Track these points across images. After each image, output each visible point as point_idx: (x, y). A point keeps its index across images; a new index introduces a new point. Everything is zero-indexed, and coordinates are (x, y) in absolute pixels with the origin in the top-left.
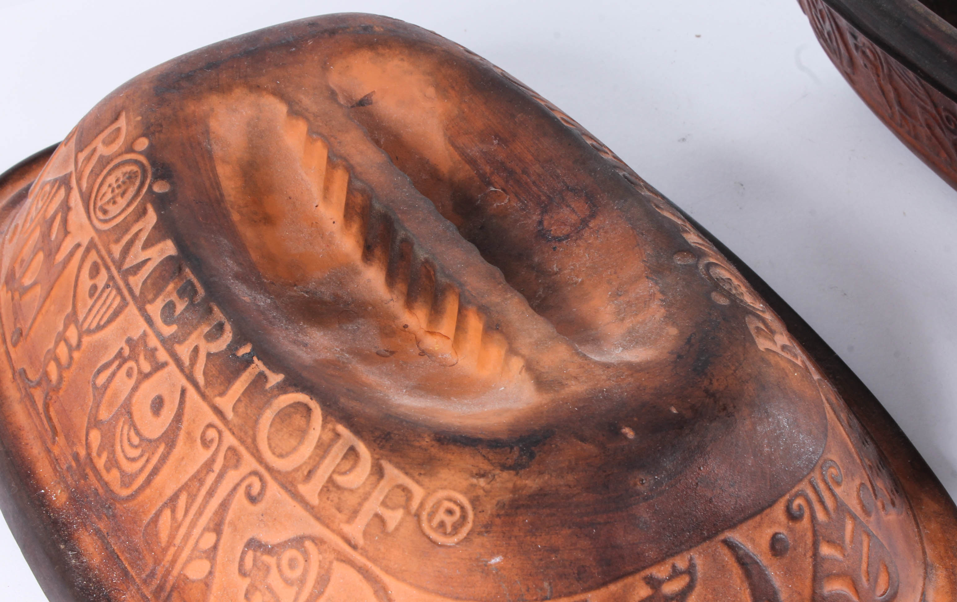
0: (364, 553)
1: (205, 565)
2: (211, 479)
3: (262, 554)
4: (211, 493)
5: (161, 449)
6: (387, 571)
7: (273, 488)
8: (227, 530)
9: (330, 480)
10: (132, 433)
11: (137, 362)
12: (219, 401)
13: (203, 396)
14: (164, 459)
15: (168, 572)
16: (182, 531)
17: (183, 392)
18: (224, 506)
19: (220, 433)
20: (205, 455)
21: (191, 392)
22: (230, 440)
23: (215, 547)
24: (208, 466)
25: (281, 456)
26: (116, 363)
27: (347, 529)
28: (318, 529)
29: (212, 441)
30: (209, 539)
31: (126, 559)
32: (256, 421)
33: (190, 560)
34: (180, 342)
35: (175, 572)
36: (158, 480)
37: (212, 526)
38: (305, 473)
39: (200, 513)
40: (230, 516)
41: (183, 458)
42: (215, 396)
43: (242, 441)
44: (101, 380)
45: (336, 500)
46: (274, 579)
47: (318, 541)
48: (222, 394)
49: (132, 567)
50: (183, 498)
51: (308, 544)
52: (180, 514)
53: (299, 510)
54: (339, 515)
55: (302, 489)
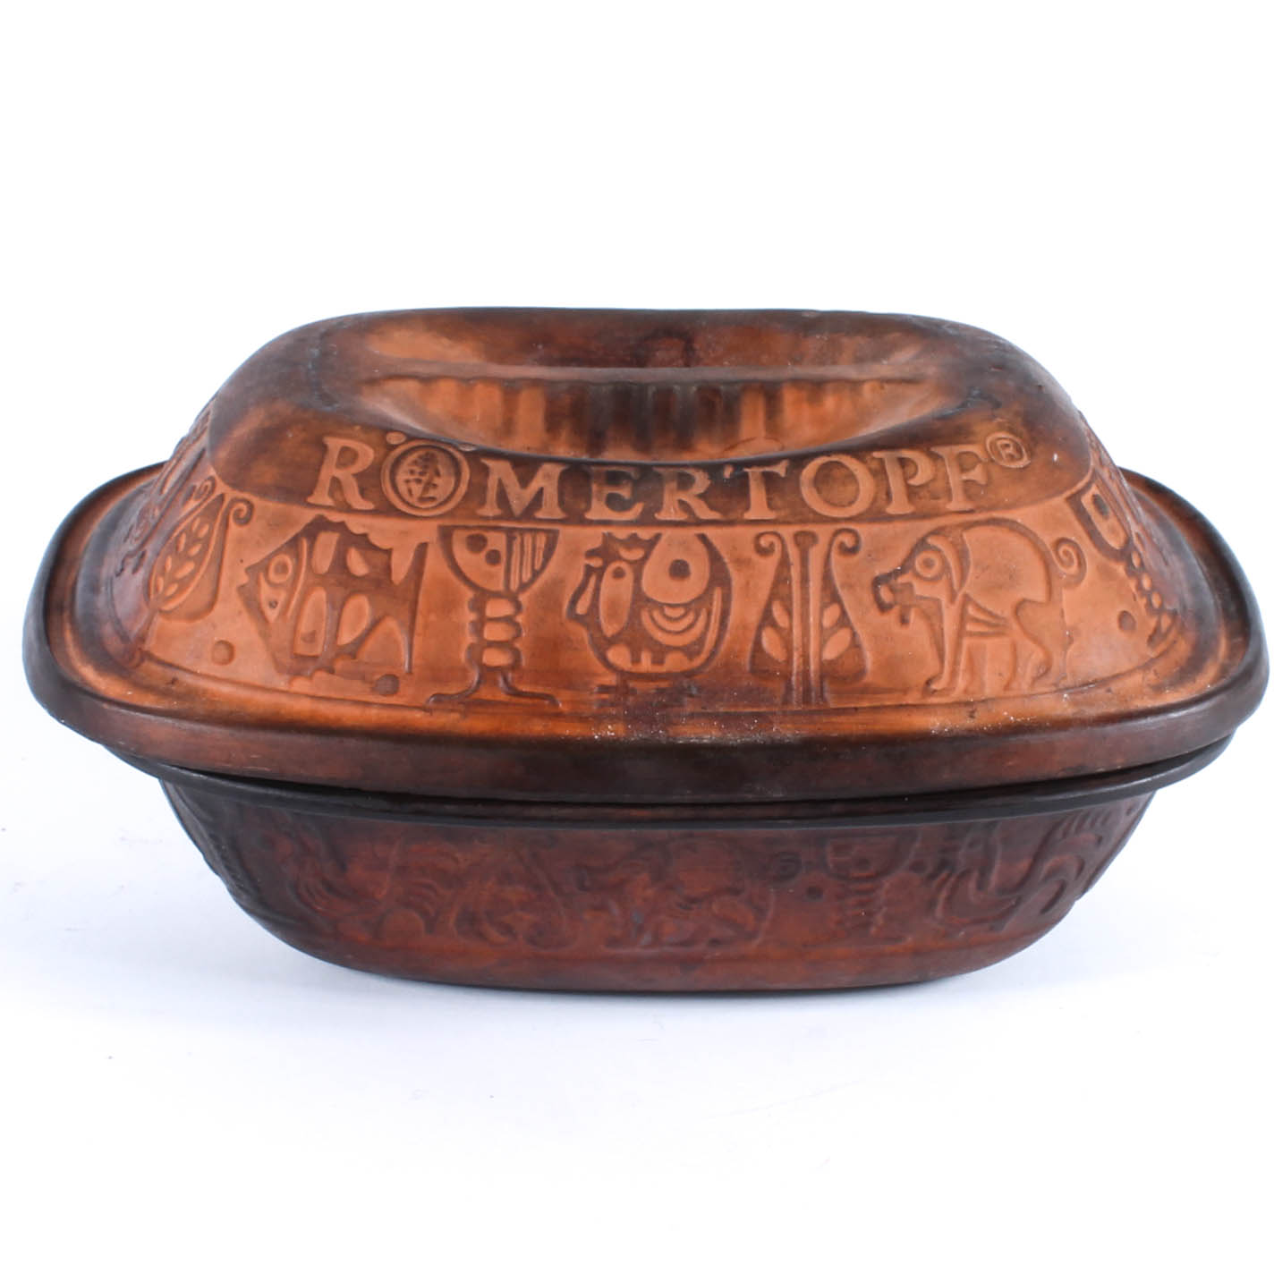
0: (980, 509)
1: (843, 636)
2: (795, 573)
3: (895, 579)
4: (805, 579)
5: (717, 594)
6: (1008, 507)
7: (863, 530)
8: (843, 593)
9: (908, 487)
10: (668, 612)
11: (620, 558)
12: (749, 516)
13: (731, 523)
14: (726, 600)
15: (805, 673)
16: (796, 632)
17: (703, 538)
18: (827, 577)
19: (775, 534)
20: (769, 565)
21: (710, 532)
22: (787, 532)
23: (844, 613)
24: (784, 563)
25: (851, 503)
26: (593, 581)
27: (952, 506)
28: (928, 525)
29: (772, 544)
30: (832, 613)
31: (745, 706)
32: (802, 500)
33: (822, 647)
34: (659, 510)
35: (813, 667)
36: (732, 620)
37: (827, 600)
38: (884, 497)
39: (805, 601)
40: (838, 582)
41: (748, 583)
42: (742, 514)
43: (803, 522)
44: (581, 608)
45: (928, 495)
46: (919, 589)
47: (936, 532)
48: (747, 508)
49: (759, 706)
50: (777, 611)
51: (930, 541)
52: (782, 620)
53: (899, 526)
54: (941, 502)
55: (891, 510)
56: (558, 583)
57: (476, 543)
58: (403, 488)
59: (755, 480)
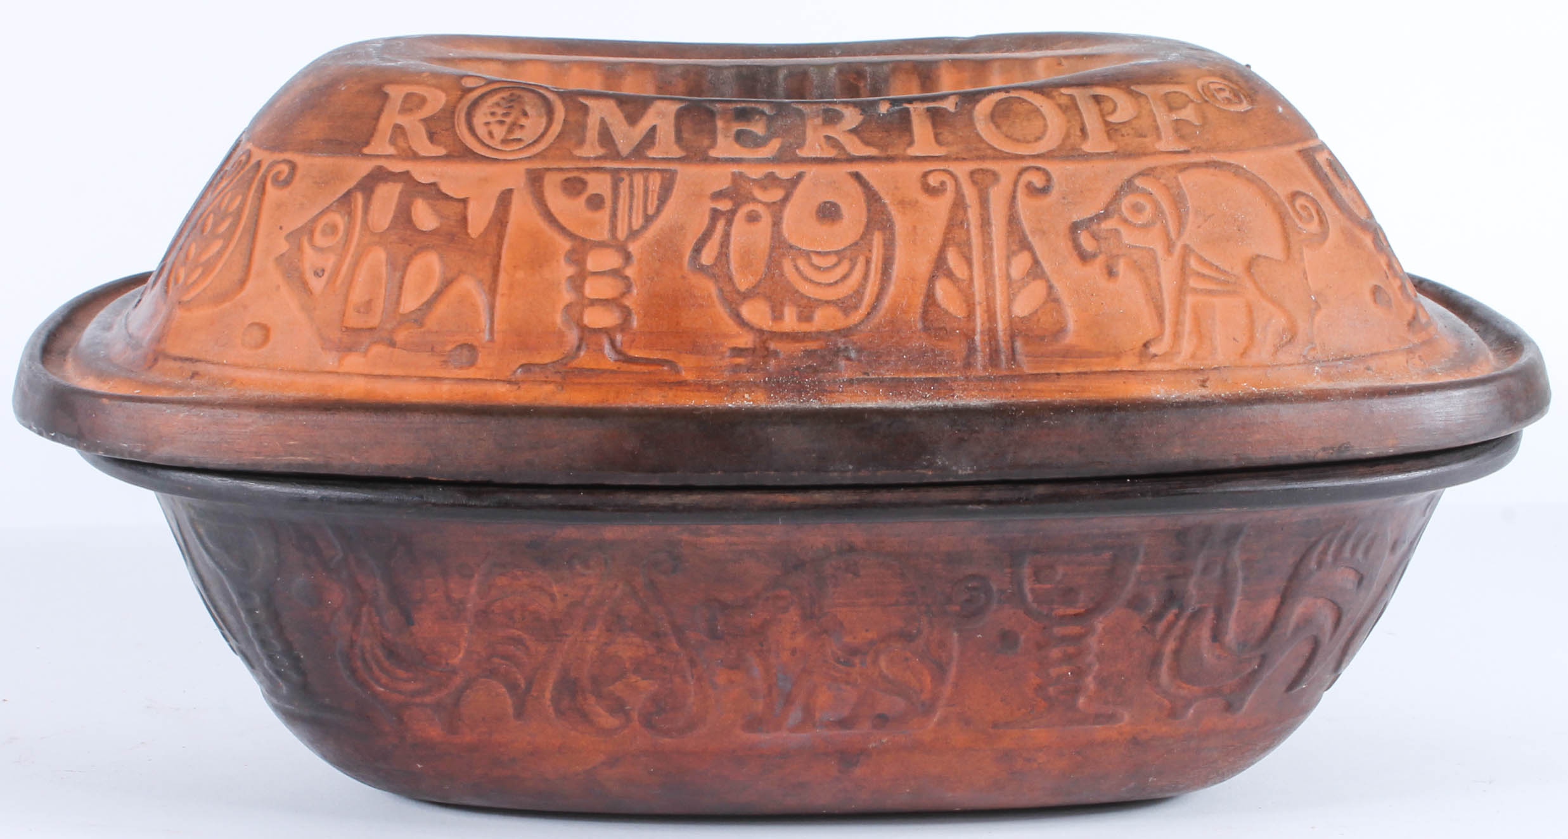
0: (1198, 150)
1: (1037, 289)
2: (973, 215)
3: (1099, 224)
4: (985, 223)
5: (877, 239)
6: (1229, 150)
7: (1053, 168)
8: (1034, 240)
9: (1107, 124)
10: (816, 260)
11: (755, 200)
12: (912, 152)
13: (890, 159)
14: (889, 245)
15: (991, 333)
16: (978, 284)
17: (857, 176)
18: (1013, 220)
19: (946, 171)
20: (941, 206)
21: (864, 169)
22: (962, 170)
23: (1036, 262)
24: (959, 204)
25: (1038, 139)
26: (721, 225)
27: (1161, 146)
28: (1132, 166)
29: (943, 183)
30: (1021, 263)
31: (917, 372)
32: (978, 135)
33: (1010, 301)
34: (800, 146)
35: (1001, 326)
36: (896, 271)
37: (1014, 247)
38: (1079, 133)
39: (987, 247)
40: (1026, 226)
41: (915, 228)
42: (905, 150)
43: (982, 158)
44: (707, 257)
45: (1130, 131)
46: (1128, 237)
47: (1142, 174)
48: (911, 143)
49: (935, 371)
50: (953, 259)
51: (1139, 182)
52: (960, 271)
53: (1100, 166)
54: (1147, 140)
55: (1087, 147)
56: (678, 229)
57: (574, 186)
58: (481, 131)
59: (919, 115)
